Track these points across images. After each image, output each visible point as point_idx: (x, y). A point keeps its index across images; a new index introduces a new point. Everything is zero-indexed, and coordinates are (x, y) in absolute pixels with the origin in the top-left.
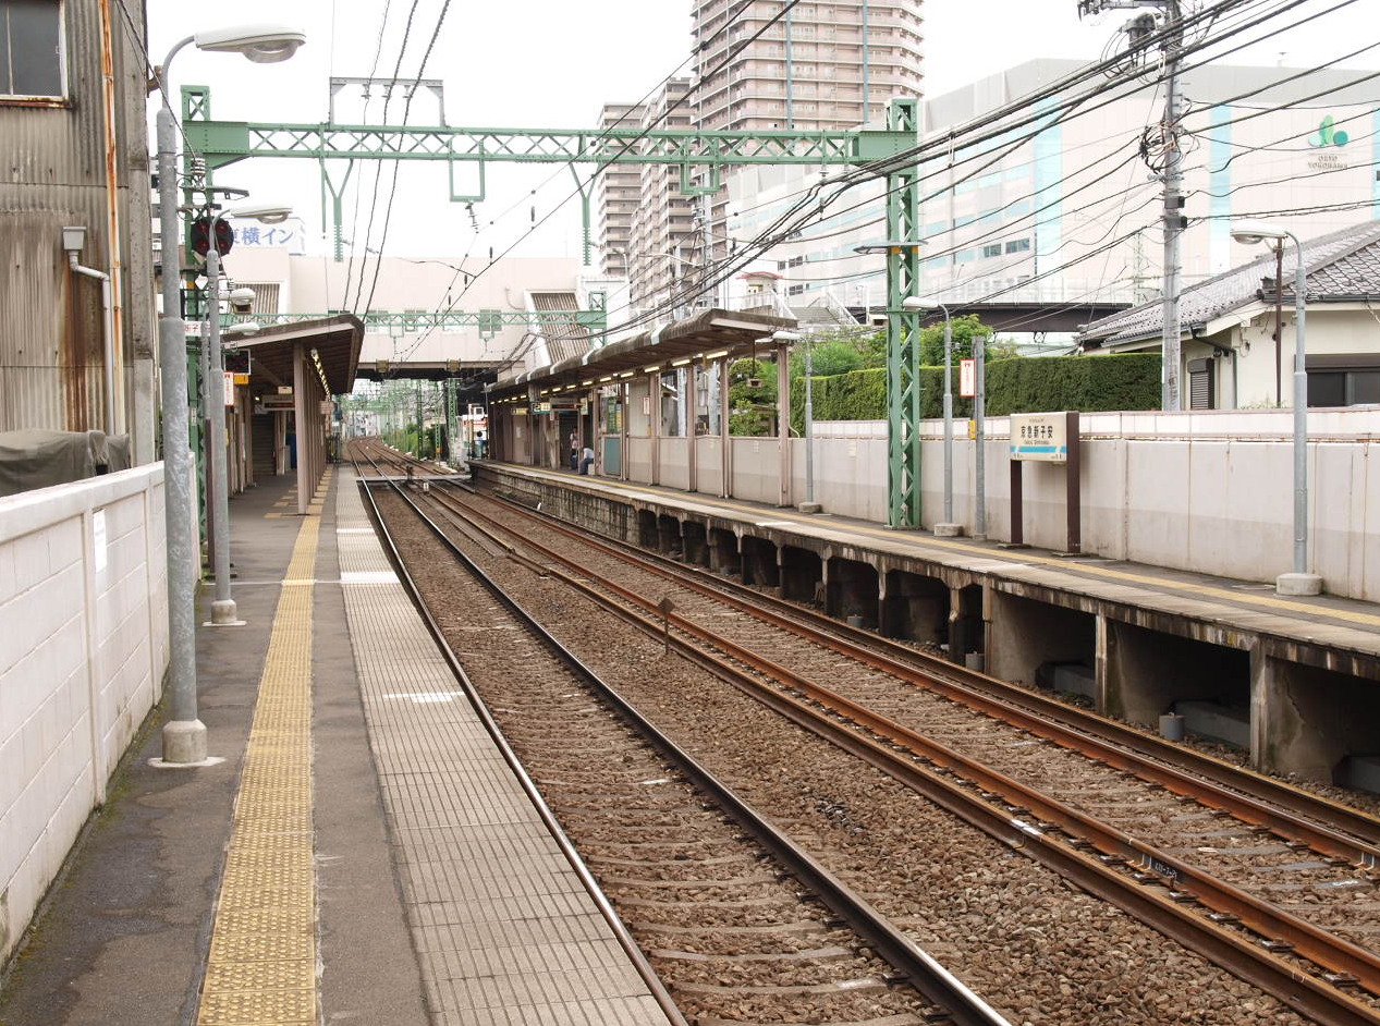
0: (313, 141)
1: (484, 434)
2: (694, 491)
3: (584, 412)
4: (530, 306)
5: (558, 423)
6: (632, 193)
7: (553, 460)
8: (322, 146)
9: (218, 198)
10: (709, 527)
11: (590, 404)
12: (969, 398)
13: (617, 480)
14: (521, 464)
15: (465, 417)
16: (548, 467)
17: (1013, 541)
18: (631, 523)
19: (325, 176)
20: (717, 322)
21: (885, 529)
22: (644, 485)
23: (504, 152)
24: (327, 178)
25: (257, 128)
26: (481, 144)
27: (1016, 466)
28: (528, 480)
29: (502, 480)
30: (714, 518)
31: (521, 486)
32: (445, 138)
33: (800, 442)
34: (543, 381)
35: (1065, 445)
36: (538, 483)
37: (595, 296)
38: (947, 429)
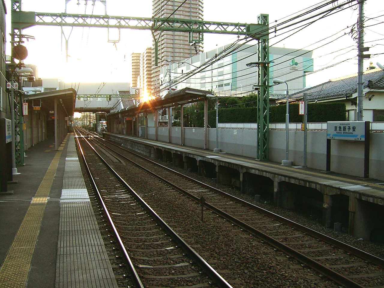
0: (59, 20)
1: (106, 126)
2: (170, 142)
3: (134, 120)
4: (118, 94)
5: (126, 123)
6: (138, 72)
7: (125, 133)
8: (62, 21)
9: (24, 39)
10: (184, 156)
11: (136, 118)
12: (302, 115)
13: (144, 139)
14: (116, 133)
15: (101, 122)
16: (123, 134)
17: (327, 170)
18: (152, 152)
19: (63, 32)
20: (187, 92)
21: (256, 160)
22: (154, 140)
23: (127, 25)
24: (63, 33)
25: (39, 15)
26: (119, 22)
27: (329, 141)
28: (119, 138)
29: (111, 137)
30: (186, 153)
31: (116, 139)
32: (106, 20)
33: (213, 130)
34: (123, 112)
35: (364, 134)
36: (122, 139)
37: (137, 91)
38: (287, 126)
